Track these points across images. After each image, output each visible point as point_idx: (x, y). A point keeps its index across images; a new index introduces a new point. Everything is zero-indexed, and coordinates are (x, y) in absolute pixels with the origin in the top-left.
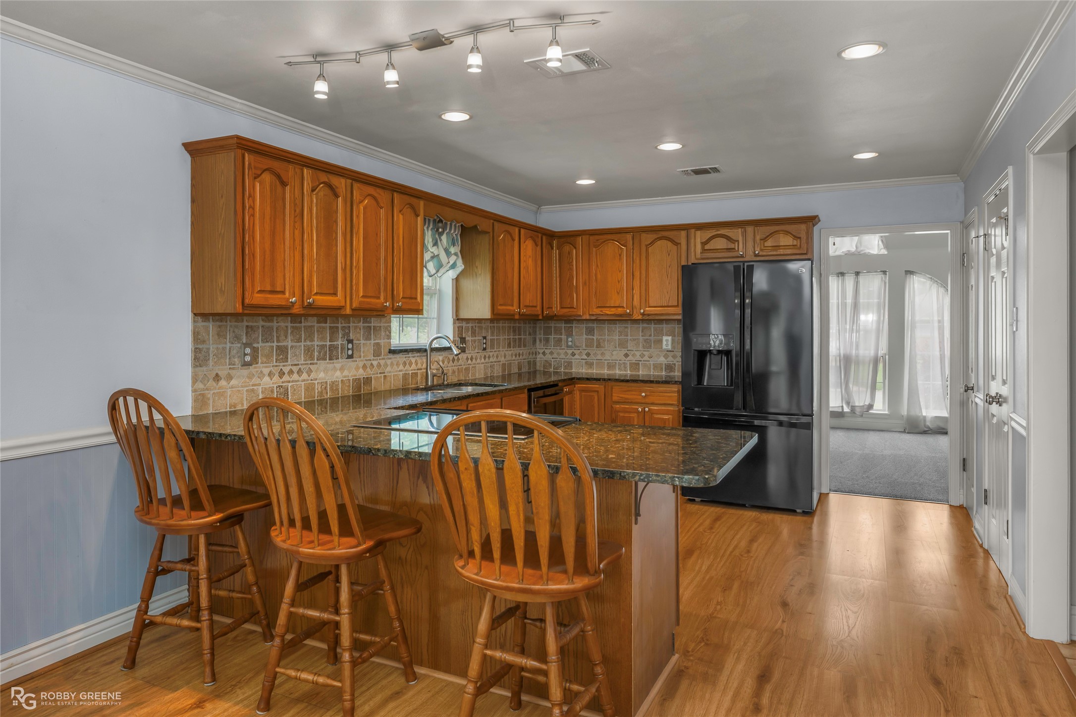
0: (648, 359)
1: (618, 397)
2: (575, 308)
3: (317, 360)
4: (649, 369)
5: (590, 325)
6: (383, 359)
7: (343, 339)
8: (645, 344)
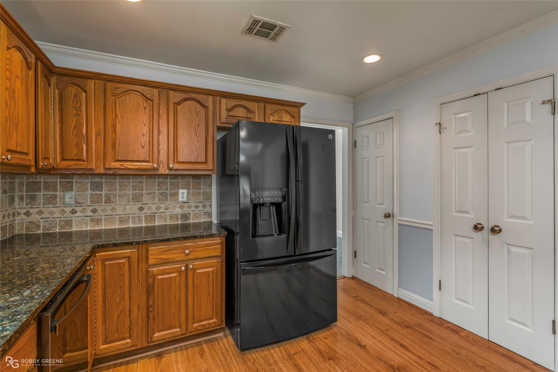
0: (165, 211)
1: (156, 259)
2: (84, 161)
4: (166, 220)
5: (97, 180)
8: (161, 197)
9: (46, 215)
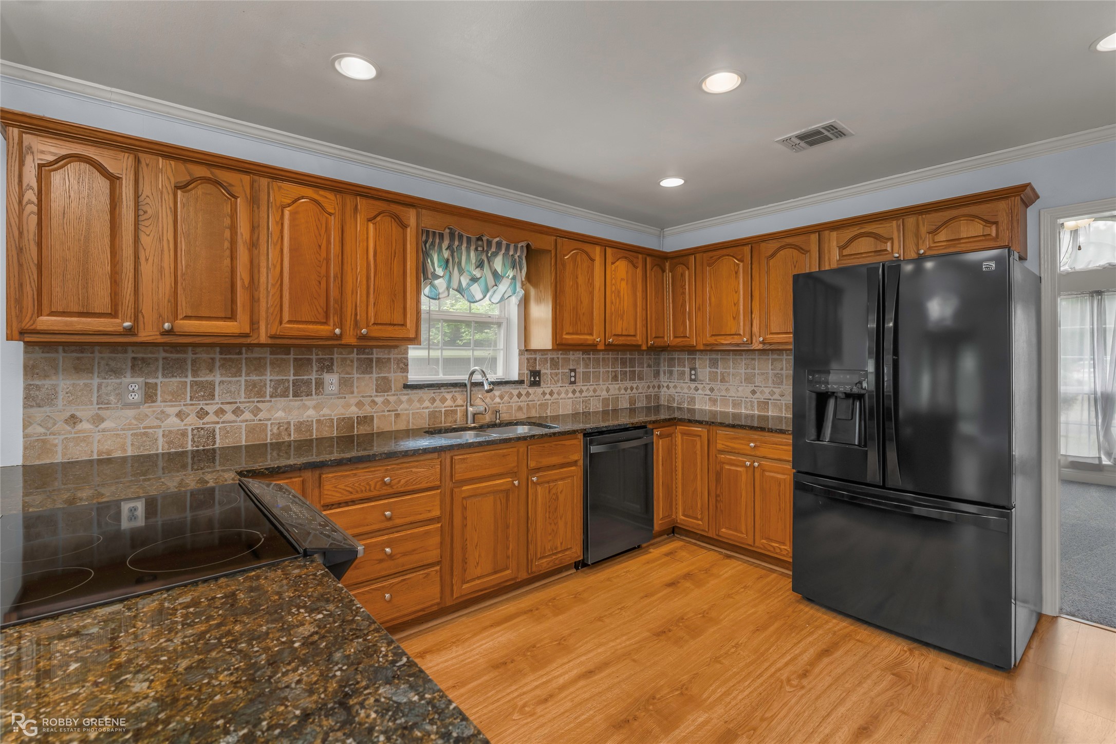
0: (780, 398)
1: (723, 444)
2: (688, 338)
3: (271, 396)
4: (781, 410)
5: (714, 356)
6: (394, 395)
7: (319, 373)
8: (775, 379)
9: (679, 390)
